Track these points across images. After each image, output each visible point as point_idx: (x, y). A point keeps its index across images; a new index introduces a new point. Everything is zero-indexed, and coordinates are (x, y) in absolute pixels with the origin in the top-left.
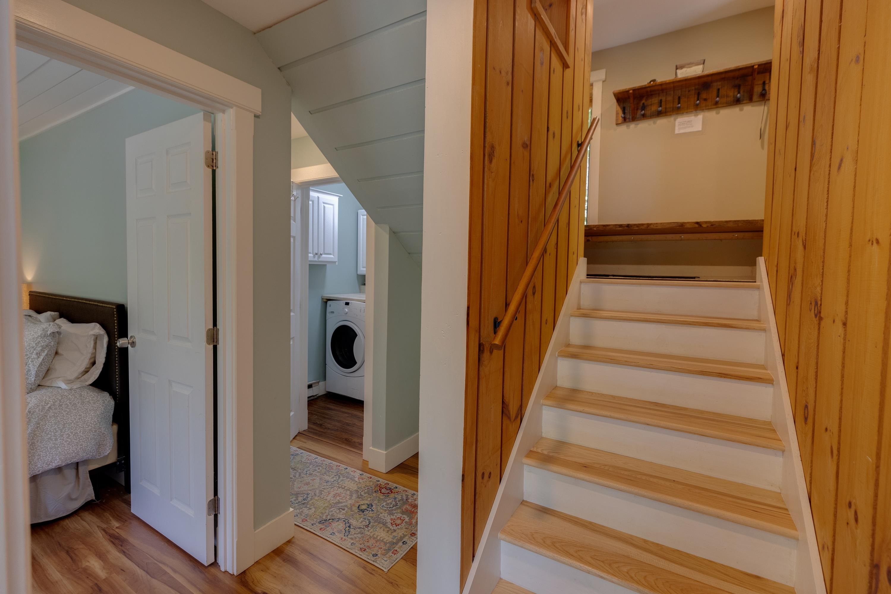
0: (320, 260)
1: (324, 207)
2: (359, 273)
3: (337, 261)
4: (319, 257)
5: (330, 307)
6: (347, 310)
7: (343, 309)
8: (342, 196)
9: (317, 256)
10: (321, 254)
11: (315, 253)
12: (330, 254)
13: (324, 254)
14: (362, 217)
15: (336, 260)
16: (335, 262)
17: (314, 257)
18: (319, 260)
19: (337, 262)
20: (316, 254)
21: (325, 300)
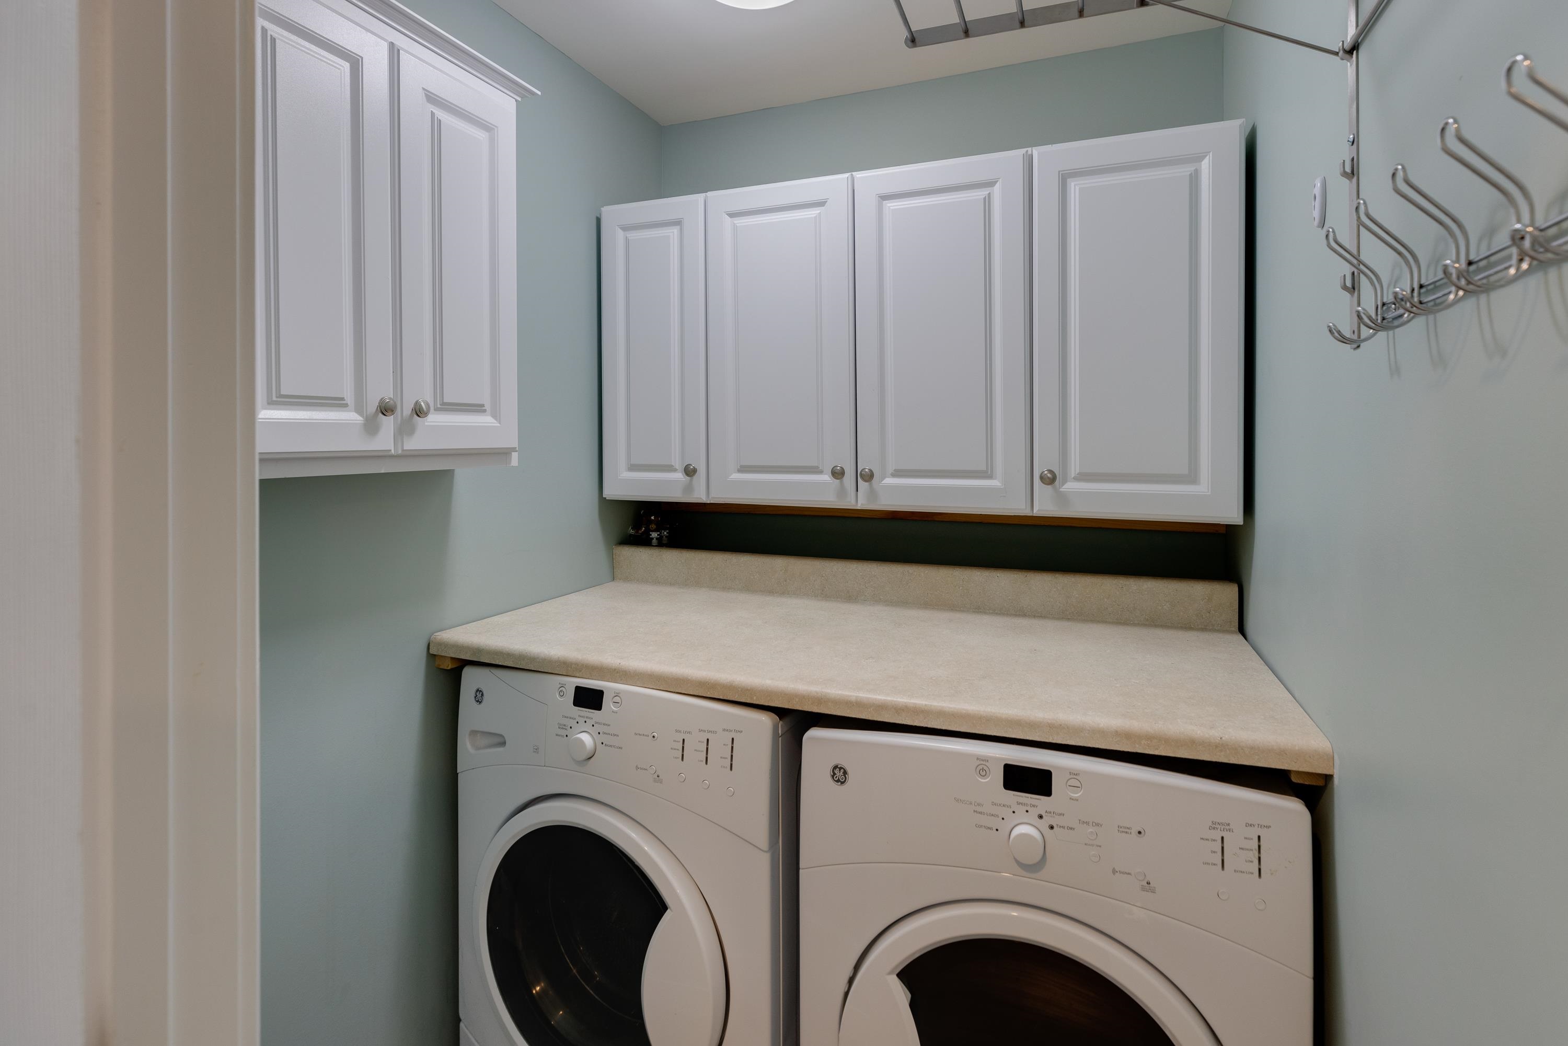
0: (413, 444)
1: (436, 126)
2: (613, 491)
3: (514, 443)
4: (405, 430)
5: (479, 702)
6: (586, 738)
7: (562, 727)
8: (539, 93)
9: (388, 423)
10: (419, 412)
11: (372, 407)
12: (477, 408)
13: (437, 409)
14: (620, 234)
15: (511, 441)
16: (503, 454)
17: (371, 427)
18: (408, 446)
19: (514, 450)
20: (385, 409)
21: (449, 666)
